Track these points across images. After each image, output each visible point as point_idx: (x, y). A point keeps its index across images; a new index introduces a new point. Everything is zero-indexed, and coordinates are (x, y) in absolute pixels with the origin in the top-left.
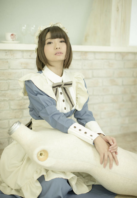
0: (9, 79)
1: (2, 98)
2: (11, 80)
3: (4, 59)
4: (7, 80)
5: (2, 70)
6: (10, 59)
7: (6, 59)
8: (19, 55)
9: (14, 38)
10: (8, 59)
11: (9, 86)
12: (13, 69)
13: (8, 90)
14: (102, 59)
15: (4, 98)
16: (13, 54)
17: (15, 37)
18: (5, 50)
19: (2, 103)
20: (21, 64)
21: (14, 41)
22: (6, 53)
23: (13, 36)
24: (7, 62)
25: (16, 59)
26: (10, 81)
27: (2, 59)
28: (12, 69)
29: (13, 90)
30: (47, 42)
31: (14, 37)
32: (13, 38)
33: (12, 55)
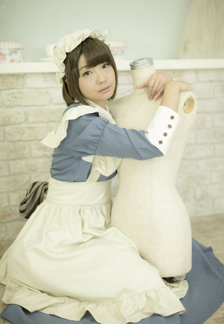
1: (41, 153)
3: (42, 88)
4: (47, 123)
5: (38, 106)
6: (52, 87)
7: (45, 88)
10: (48, 88)
12: (58, 104)
15: (44, 153)
18: (43, 74)
19: (41, 161)
22: (45, 77)
24: (48, 92)
26: (52, 124)
27: (38, 88)
28: (55, 104)
30: (82, 72)
33: (54, 81)
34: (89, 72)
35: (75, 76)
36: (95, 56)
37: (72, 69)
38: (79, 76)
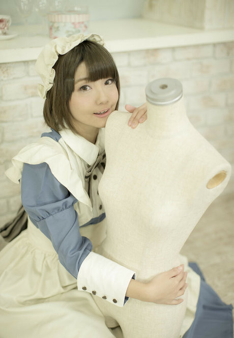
0: (2, 122)
2: (6, 122)
6: (2, 80)
8: (18, 71)
9: (6, 28)
11: (3, 135)
13: (2, 141)
14: (188, 59)
16: (7, 70)
17: (7, 24)
20: (26, 88)
21: (5, 34)
23: (4, 23)
25: (14, 78)
26: (4, 125)
28: (7, 101)
29: (13, 141)
30: (78, 85)
31: (5, 26)
32: (4, 28)
33: (4, 72)
34: (87, 86)
35: (67, 89)
36: (99, 68)
37: (64, 79)
38: (73, 90)
